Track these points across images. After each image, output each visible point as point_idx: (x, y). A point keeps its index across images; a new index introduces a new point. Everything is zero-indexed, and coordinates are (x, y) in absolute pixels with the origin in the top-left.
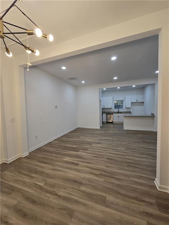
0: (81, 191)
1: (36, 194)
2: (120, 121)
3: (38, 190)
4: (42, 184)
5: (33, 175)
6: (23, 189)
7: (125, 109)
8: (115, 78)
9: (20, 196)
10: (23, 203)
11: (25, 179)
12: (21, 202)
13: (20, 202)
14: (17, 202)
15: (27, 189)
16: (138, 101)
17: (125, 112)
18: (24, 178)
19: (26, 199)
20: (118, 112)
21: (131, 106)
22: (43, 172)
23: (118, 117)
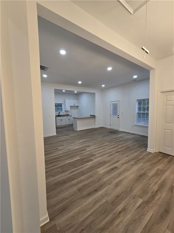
0: (153, 176)
1: (155, 208)
2: (67, 124)
3: (150, 206)
4: (140, 201)
5: (120, 208)
6: (146, 223)
7: (64, 112)
8: (80, 82)
9: (159, 227)
10: (169, 223)
11: (125, 220)
12: (167, 225)
13: (168, 227)
14: (168, 230)
15: (147, 218)
16: (75, 105)
17: (65, 115)
18: (121, 222)
19: (163, 219)
20: (59, 115)
21: (70, 109)
22: (118, 197)
23: (61, 120)
